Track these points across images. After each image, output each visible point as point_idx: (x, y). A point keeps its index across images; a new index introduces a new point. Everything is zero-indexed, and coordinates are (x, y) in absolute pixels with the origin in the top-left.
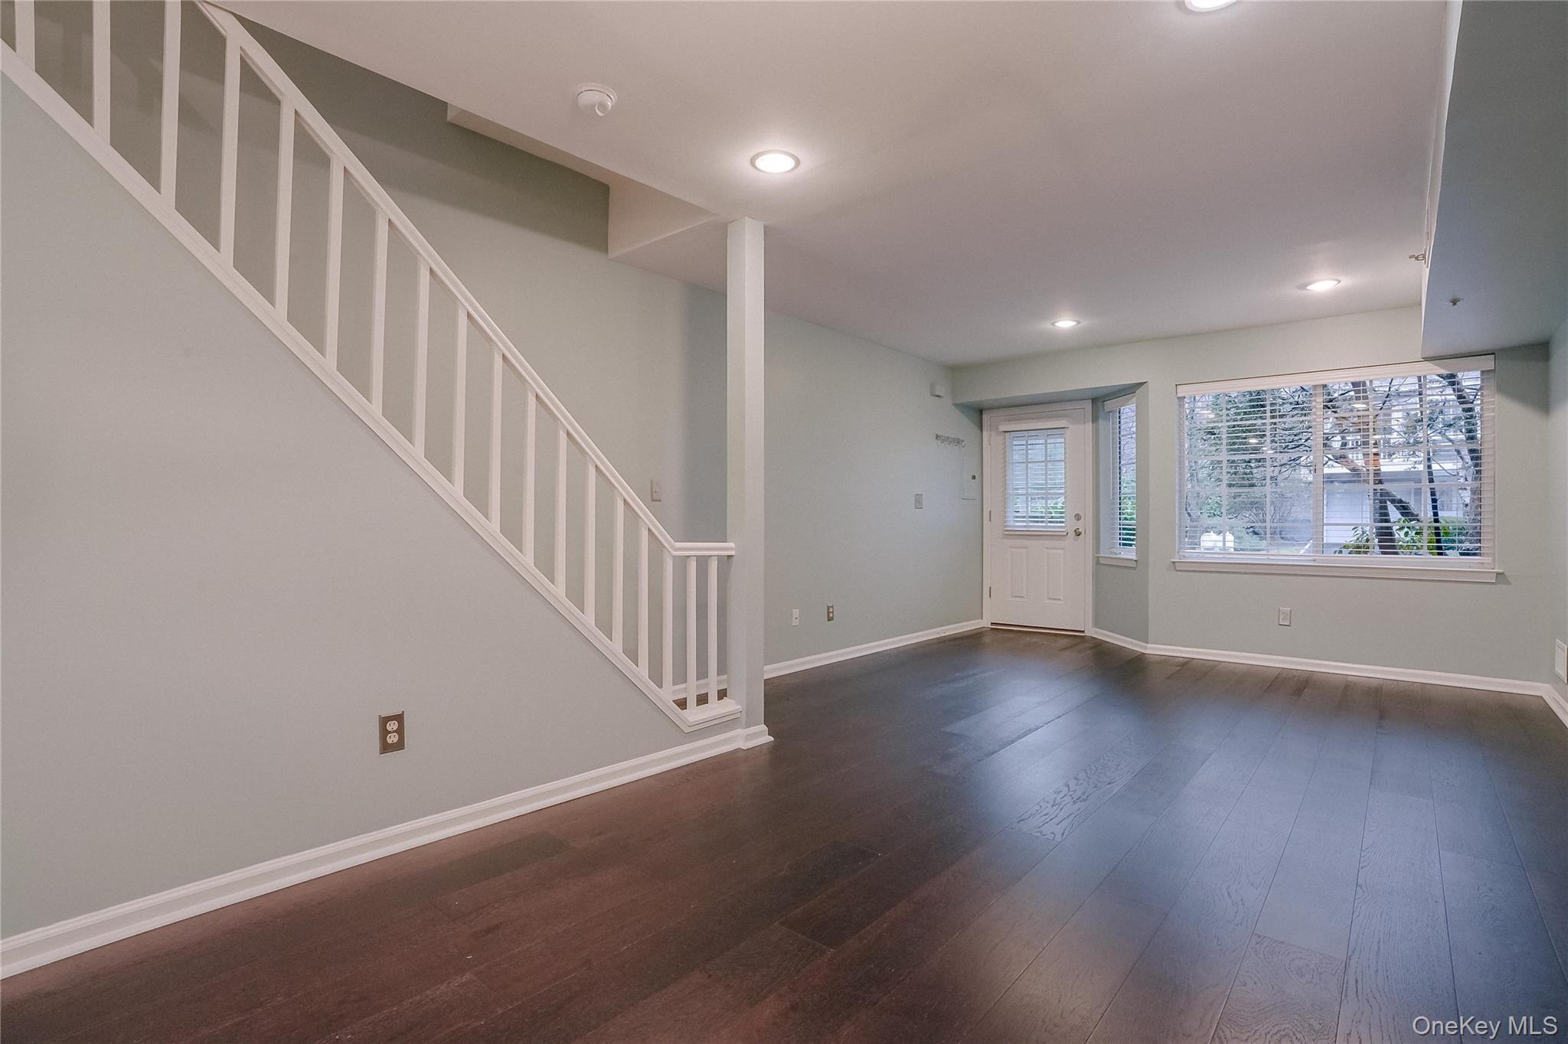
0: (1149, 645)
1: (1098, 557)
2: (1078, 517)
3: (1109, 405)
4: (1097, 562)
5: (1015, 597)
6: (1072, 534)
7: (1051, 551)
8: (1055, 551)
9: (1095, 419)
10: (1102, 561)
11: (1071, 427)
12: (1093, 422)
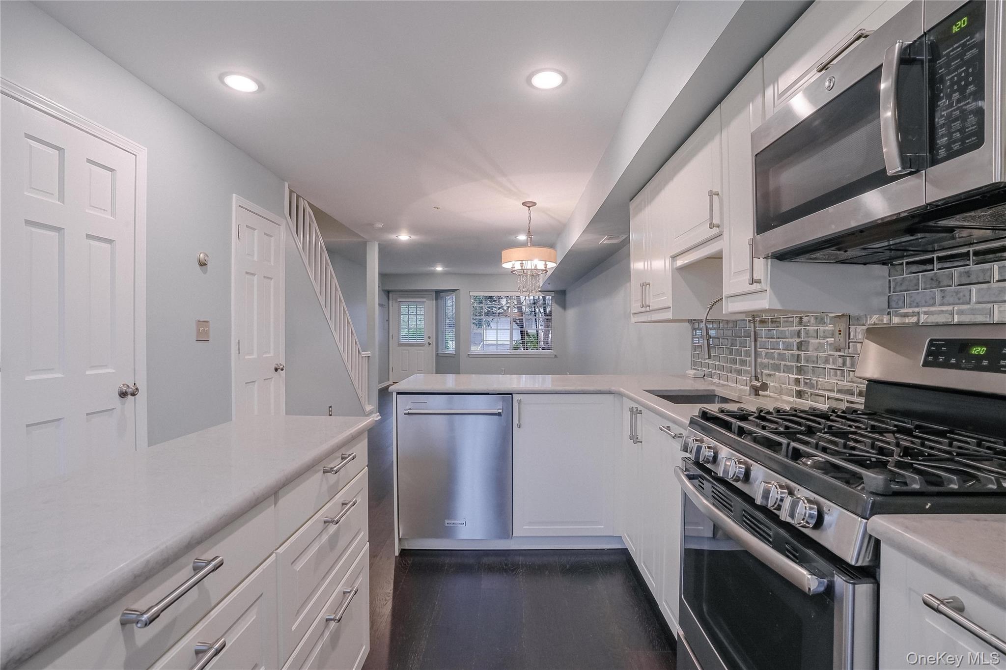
1: (438, 353)
2: (429, 338)
3: (442, 294)
4: (437, 355)
5: (404, 371)
6: (427, 344)
7: (419, 351)
8: (420, 351)
9: (437, 299)
10: (439, 355)
11: (427, 301)
12: (436, 300)
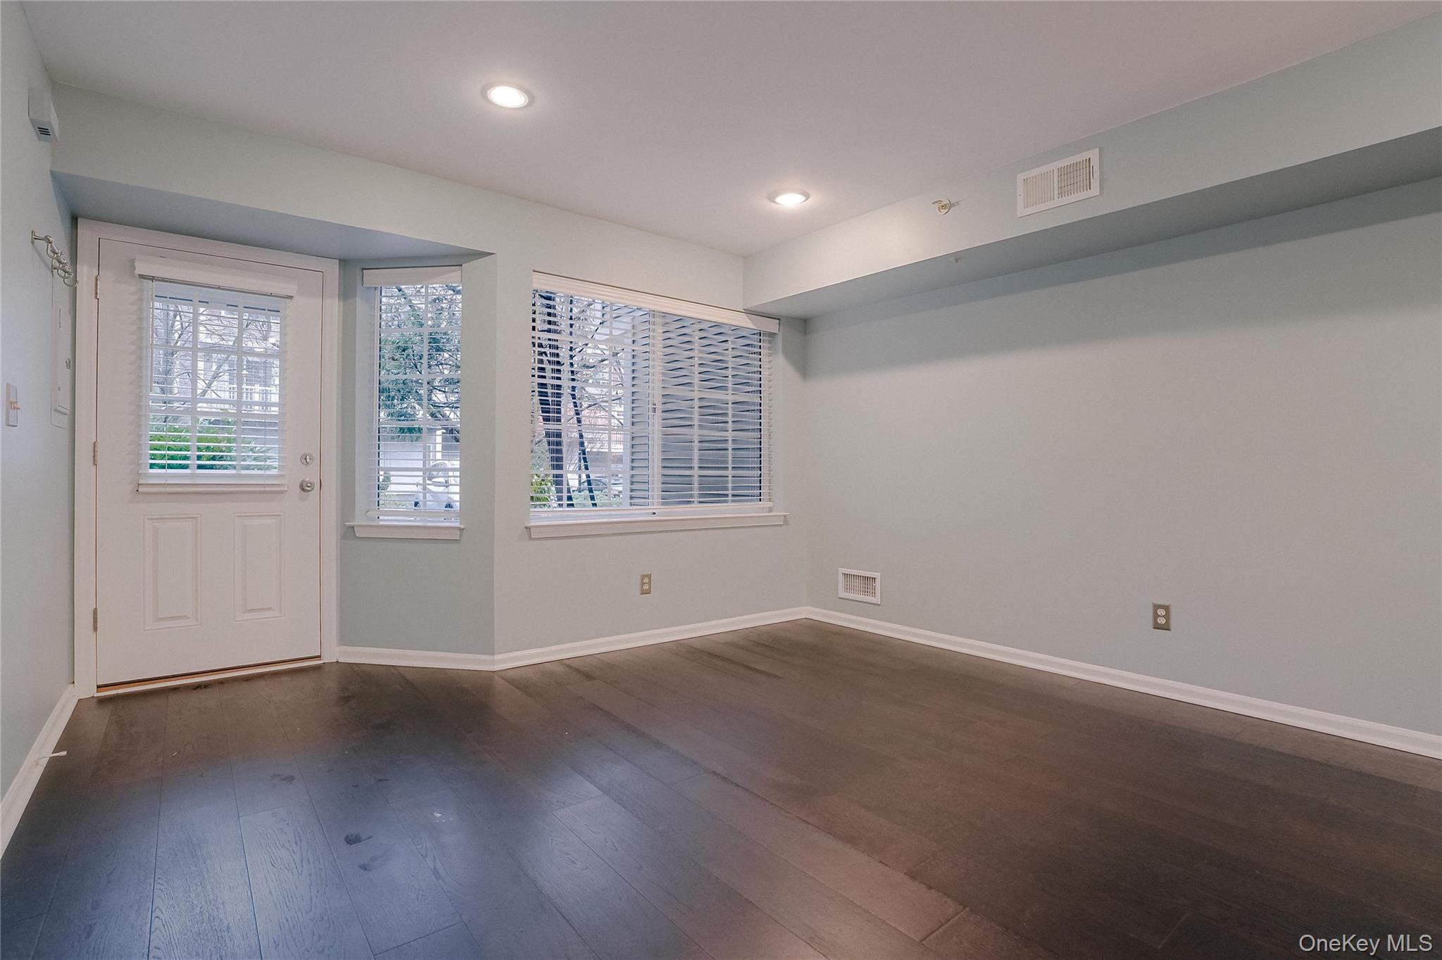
0: (497, 657)
1: (351, 527)
2: (307, 460)
4: (348, 536)
6: (296, 488)
7: (249, 521)
11: (297, 298)
12: (341, 298)
